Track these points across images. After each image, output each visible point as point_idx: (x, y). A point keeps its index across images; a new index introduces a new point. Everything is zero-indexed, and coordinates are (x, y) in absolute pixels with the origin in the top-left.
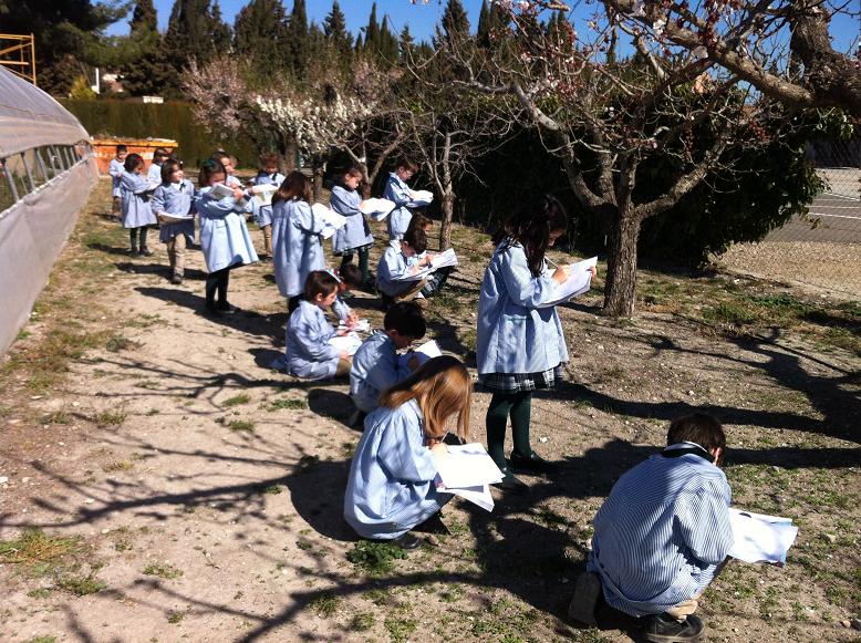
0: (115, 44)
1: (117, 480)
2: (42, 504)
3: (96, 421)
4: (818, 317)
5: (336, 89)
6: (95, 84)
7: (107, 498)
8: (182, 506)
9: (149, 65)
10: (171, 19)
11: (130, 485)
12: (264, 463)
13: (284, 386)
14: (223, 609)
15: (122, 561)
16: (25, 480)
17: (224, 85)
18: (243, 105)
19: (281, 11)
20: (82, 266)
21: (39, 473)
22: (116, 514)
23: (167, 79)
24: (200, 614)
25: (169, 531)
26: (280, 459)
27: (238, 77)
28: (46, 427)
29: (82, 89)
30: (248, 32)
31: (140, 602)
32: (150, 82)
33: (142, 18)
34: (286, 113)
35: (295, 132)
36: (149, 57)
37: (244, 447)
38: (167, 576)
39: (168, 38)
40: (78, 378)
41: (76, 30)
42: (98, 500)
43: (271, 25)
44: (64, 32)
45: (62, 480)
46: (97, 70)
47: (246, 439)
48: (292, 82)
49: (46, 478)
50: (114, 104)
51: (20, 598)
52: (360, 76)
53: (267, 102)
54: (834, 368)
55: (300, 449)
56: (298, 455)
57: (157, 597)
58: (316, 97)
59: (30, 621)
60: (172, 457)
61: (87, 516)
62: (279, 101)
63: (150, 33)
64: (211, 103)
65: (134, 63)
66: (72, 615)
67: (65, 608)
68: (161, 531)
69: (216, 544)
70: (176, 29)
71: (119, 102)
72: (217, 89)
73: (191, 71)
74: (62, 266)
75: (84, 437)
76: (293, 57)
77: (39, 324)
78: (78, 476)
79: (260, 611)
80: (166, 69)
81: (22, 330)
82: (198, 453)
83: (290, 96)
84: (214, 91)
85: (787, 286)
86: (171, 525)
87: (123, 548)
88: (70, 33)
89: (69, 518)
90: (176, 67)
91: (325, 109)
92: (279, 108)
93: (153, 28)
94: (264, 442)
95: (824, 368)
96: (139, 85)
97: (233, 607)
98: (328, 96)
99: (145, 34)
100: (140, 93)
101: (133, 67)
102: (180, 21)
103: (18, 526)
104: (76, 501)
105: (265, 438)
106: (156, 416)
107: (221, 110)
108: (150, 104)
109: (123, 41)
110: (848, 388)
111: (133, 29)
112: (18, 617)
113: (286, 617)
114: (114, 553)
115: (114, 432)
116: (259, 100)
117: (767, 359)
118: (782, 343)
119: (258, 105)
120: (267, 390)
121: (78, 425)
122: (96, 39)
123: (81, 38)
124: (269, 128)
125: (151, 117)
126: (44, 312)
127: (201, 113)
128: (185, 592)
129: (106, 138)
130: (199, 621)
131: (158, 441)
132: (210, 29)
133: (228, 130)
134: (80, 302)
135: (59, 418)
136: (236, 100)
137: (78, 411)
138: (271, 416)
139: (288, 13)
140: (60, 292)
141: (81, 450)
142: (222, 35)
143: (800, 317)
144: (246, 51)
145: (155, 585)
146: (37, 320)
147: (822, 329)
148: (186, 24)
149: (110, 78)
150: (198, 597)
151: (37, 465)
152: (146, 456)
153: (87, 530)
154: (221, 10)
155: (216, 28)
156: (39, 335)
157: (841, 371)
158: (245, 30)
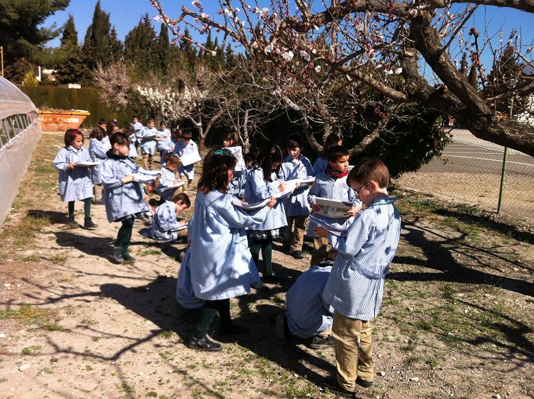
0: (52, 53)
1: (65, 286)
2: (29, 296)
3: (52, 260)
4: (442, 212)
5: (185, 83)
6: (38, 75)
7: (61, 293)
8: (98, 297)
9: (72, 65)
10: (86, 37)
11: (71, 288)
12: (139, 279)
13: (150, 245)
14: (118, 336)
15: (70, 318)
16: (19, 285)
17: (118, 79)
18: (130, 91)
19: (153, 33)
20: (37, 184)
21: (25, 283)
22: (65, 300)
23: (83, 73)
24: (108, 338)
25: (92, 307)
26: (147, 277)
27: (127, 74)
28: (27, 262)
29: (31, 79)
30: (133, 46)
31: (79, 333)
32: (72, 75)
33: (68, 36)
34: (155, 96)
35: (160, 107)
36: (72, 60)
37: (128, 272)
38: (92, 324)
39: (84, 48)
40: (40, 241)
41: (28, 44)
42: (56, 294)
43: (147, 42)
44: (21, 45)
45: (37, 285)
46: (40, 67)
47: (130, 268)
48: (159, 77)
49: (29, 285)
50: (51, 88)
51: (23, 332)
52: (199, 75)
53: (144, 90)
54: (441, 237)
55: (157, 273)
56: (156, 275)
57: (88, 332)
58: (173, 87)
59: (28, 340)
60: (92, 276)
61: (52, 301)
62: (151, 89)
63: (73, 46)
64: (111, 90)
65: (63, 64)
66: (48, 338)
67: (45, 336)
68: (89, 307)
69: (115, 312)
70: (89, 44)
71: (54, 87)
72: (114, 81)
73: (98, 70)
74: (25, 184)
75: (47, 268)
76: (160, 61)
77: (16, 214)
78: (45, 284)
79: (136, 337)
80: (82, 68)
81: (7, 217)
82: (105, 275)
83: (157, 86)
84: (112, 82)
85: (431, 196)
86: (92, 305)
87: (70, 313)
88: (24, 46)
89: (42, 302)
90: (88, 66)
91: (178, 94)
92: (151, 93)
93: (75, 43)
94: (139, 270)
95: (436, 236)
96: (66, 77)
97: (122, 335)
98: (180, 86)
99: (70, 47)
100: (66, 82)
101: (62, 66)
102: (91, 39)
103: (18, 304)
104: (45, 295)
105: (140, 268)
106: (82, 258)
107: (116, 93)
108: (73, 89)
109: (57, 51)
110: (446, 246)
111: (63, 43)
112: (23, 339)
113: (148, 339)
114: (66, 315)
115: (62, 265)
116: (139, 88)
117: (408, 232)
118: (418, 224)
119: (138, 91)
120: (141, 246)
121: (43, 262)
122: (40, 49)
123: (31, 49)
124: (145, 104)
125: (74, 97)
126: (18, 208)
127: (104, 96)
128: (101, 330)
129: (46, 109)
130: (107, 340)
131: (84, 269)
132: (110, 44)
133: (121, 106)
134: (38, 203)
135: (33, 259)
136: (126, 88)
137: (42, 256)
138: (142, 258)
139: (157, 35)
140: (26, 198)
141: (45, 273)
142: (117, 48)
143: (433, 212)
144: (132, 57)
145: (86, 327)
146: (15, 212)
147: (442, 218)
148: (95, 41)
149: (48, 72)
150: (106, 332)
151: (23, 279)
152: (79, 276)
153: (52, 306)
154: (116, 32)
155: (113, 43)
156: (17, 220)
157: (445, 238)
158: (131, 45)
